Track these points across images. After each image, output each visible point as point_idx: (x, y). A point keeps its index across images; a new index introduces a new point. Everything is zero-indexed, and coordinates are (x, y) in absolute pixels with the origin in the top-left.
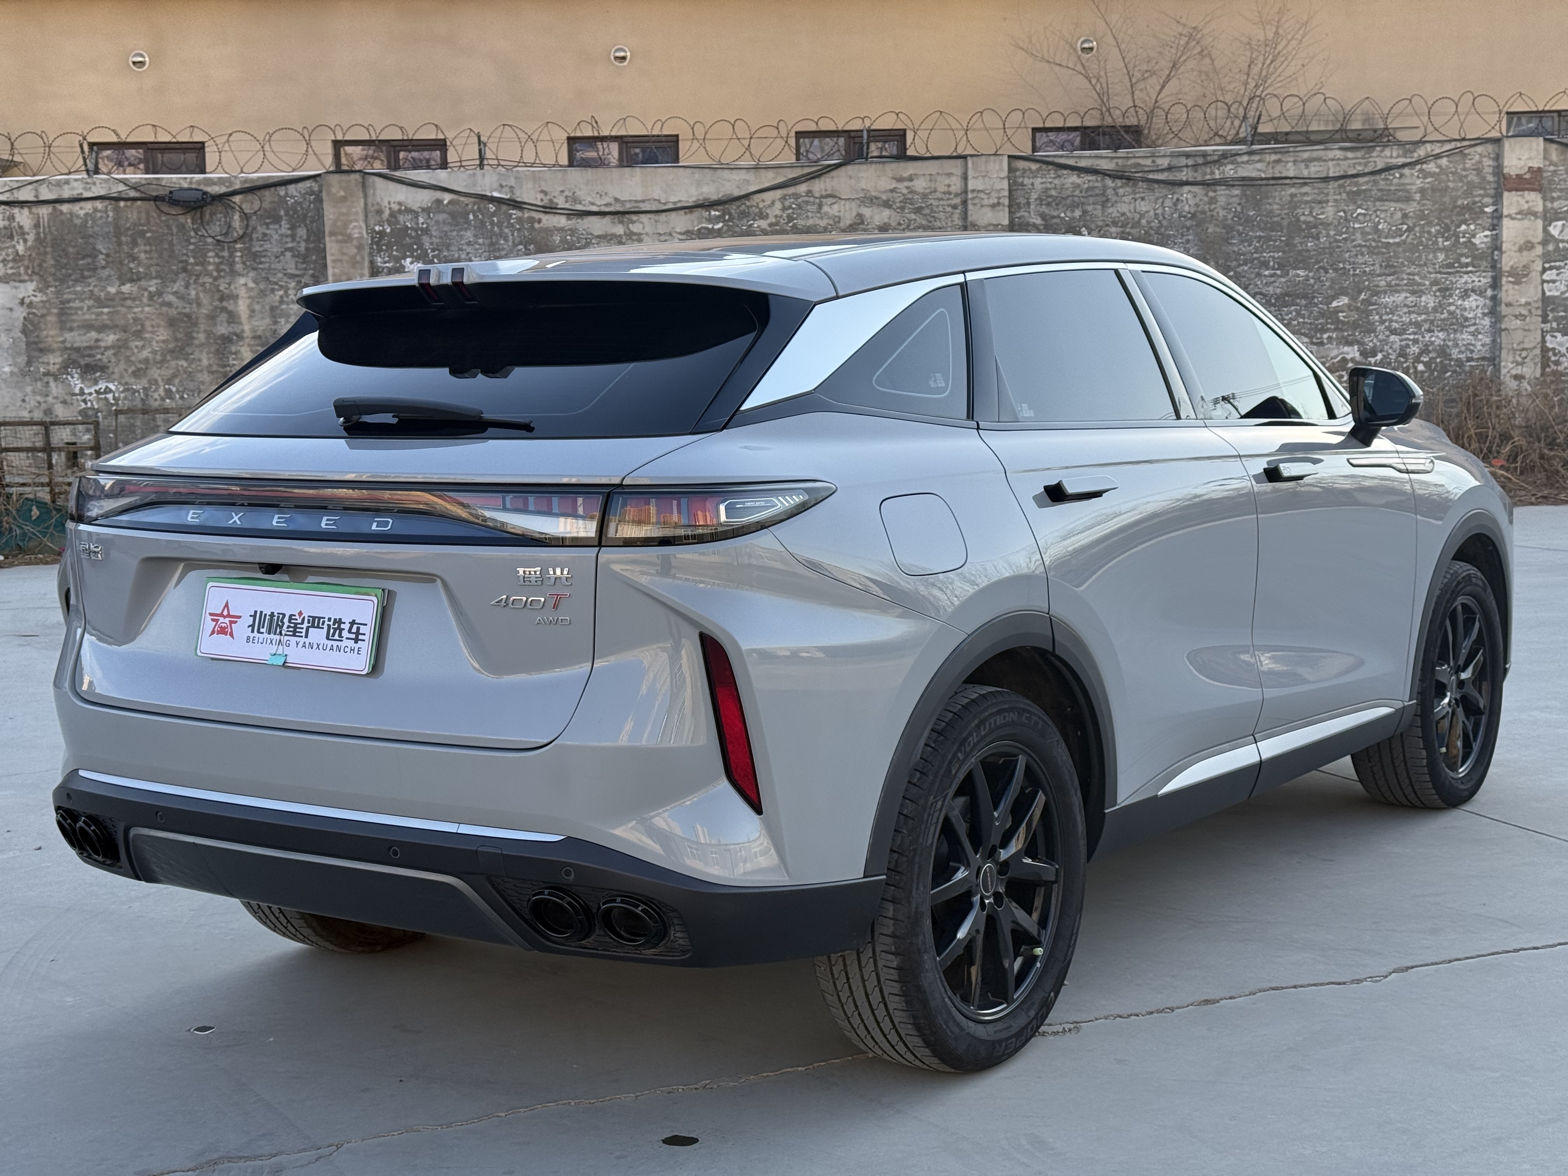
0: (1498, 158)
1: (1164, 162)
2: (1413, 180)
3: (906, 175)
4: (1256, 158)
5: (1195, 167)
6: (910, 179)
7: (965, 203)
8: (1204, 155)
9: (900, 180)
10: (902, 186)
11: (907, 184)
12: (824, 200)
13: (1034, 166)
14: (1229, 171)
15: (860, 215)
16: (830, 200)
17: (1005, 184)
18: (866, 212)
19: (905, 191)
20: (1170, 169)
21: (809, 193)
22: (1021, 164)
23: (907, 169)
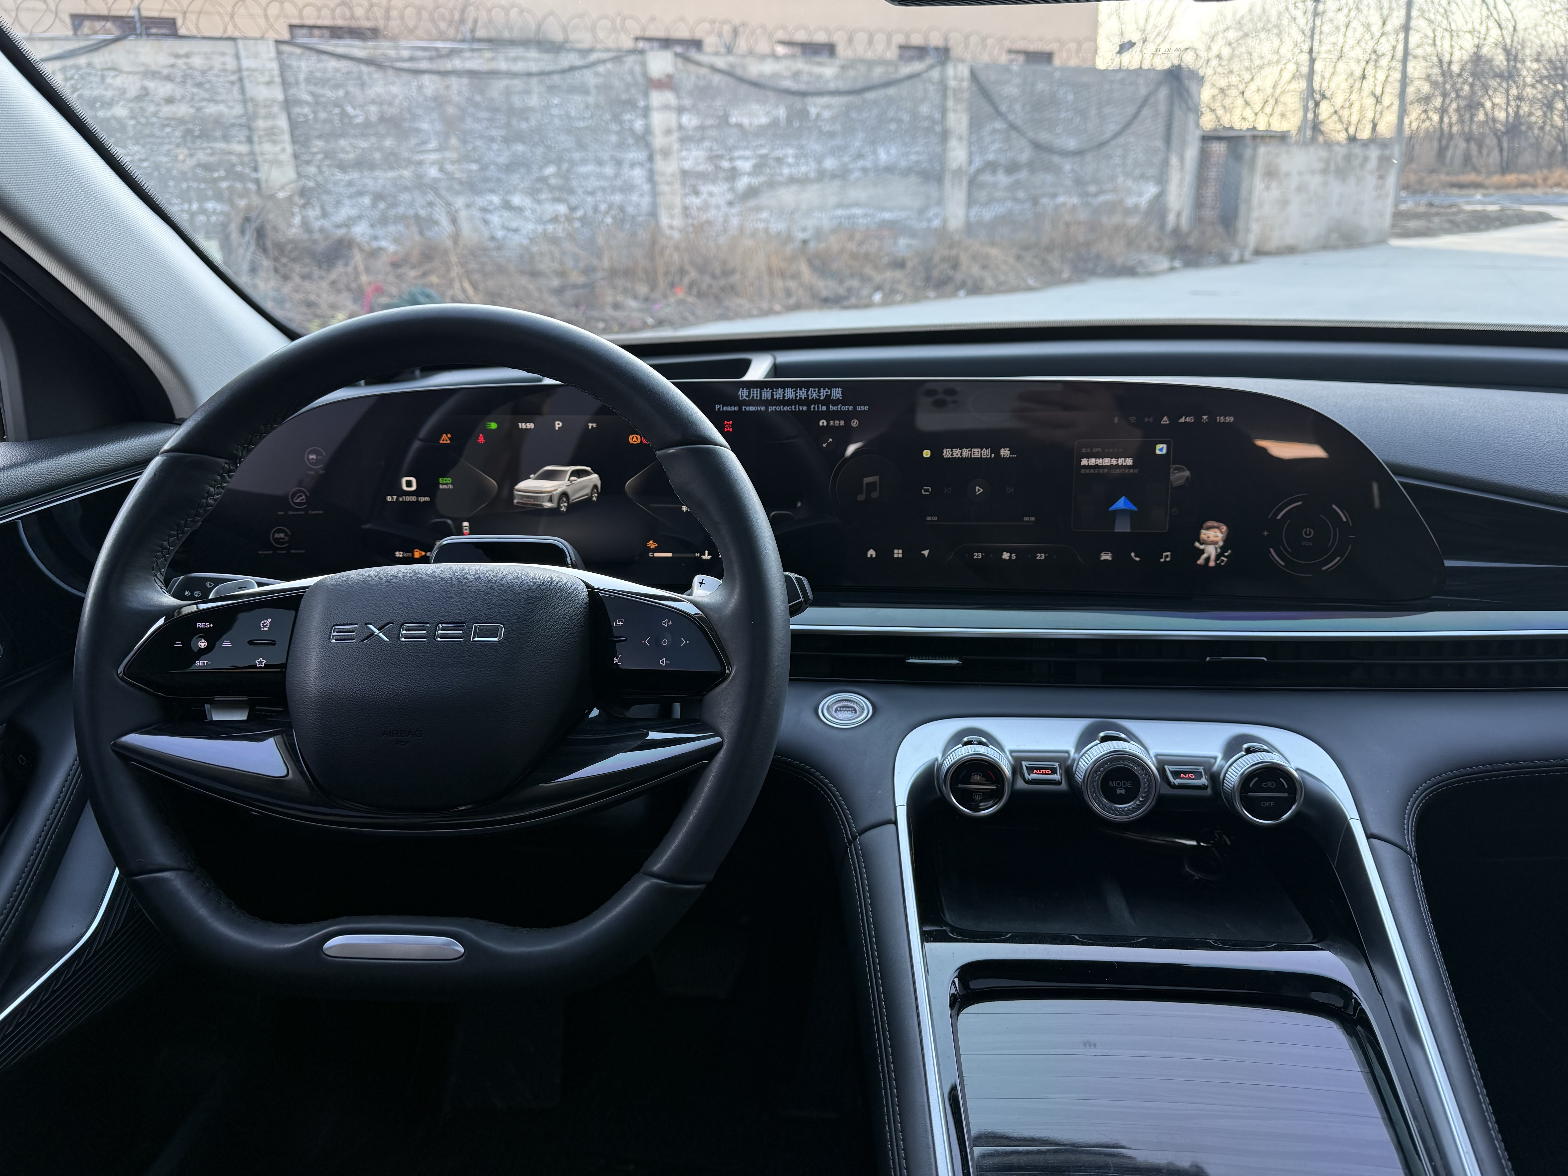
0: (643, 64)
1: (405, 54)
2: (590, 78)
3: (182, 52)
4: (476, 54)
5: (431, 59)
6: (187, 56)
7: (241, 80)
8: (436, 49)
9: (177, 56)
10: (180, 62)
11: (185, 60)
12: (106, 73)
13: (298, 51)
14: (457, 63)
15: (144, 88)
16: (112, 73)
17: (274, 65)
18: (151, 85)
19: (184, 67)
20: (411, 59)
21: (89, 65)
22: (286, 48)
23: (182, 47)
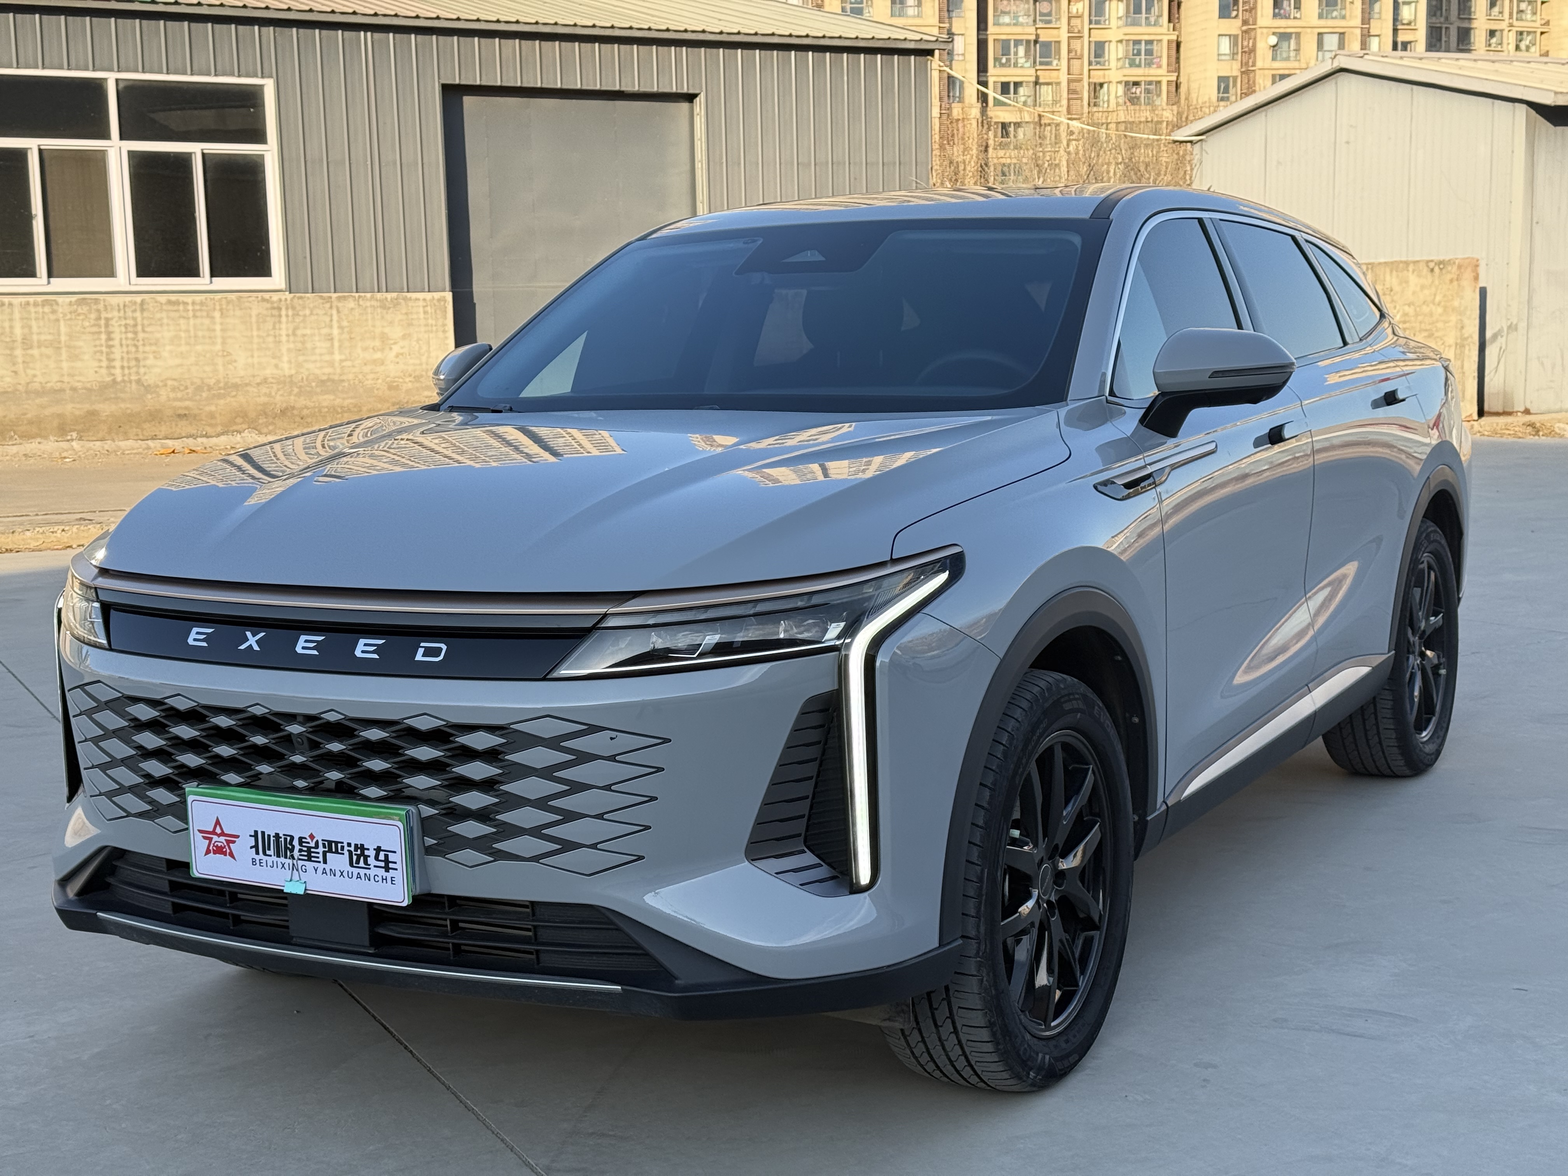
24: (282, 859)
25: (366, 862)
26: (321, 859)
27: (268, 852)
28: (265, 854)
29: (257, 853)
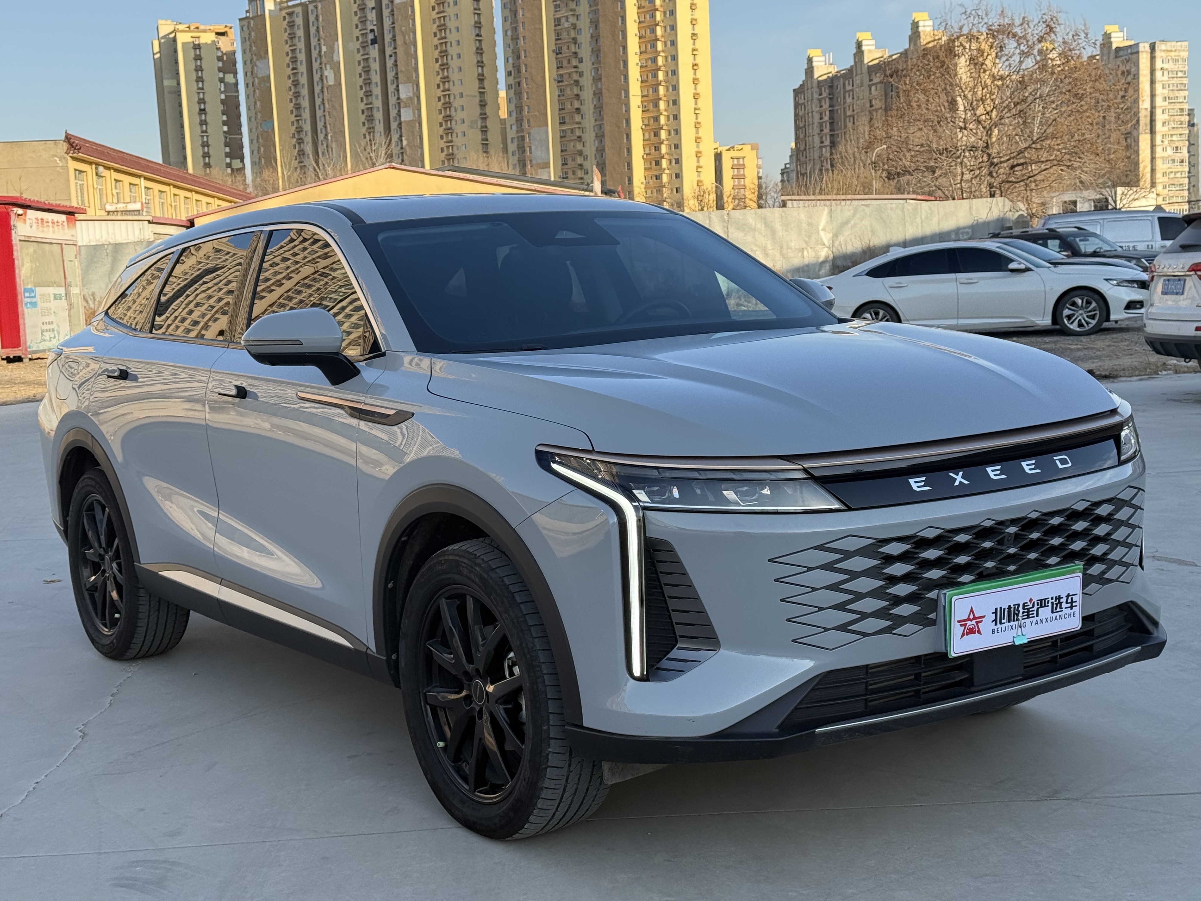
24: (1012, 623)
25: (1061, 608)
26: (1035, 615)
27: (1003, 621)
28: (1001, 623)
29: (996, 624)
